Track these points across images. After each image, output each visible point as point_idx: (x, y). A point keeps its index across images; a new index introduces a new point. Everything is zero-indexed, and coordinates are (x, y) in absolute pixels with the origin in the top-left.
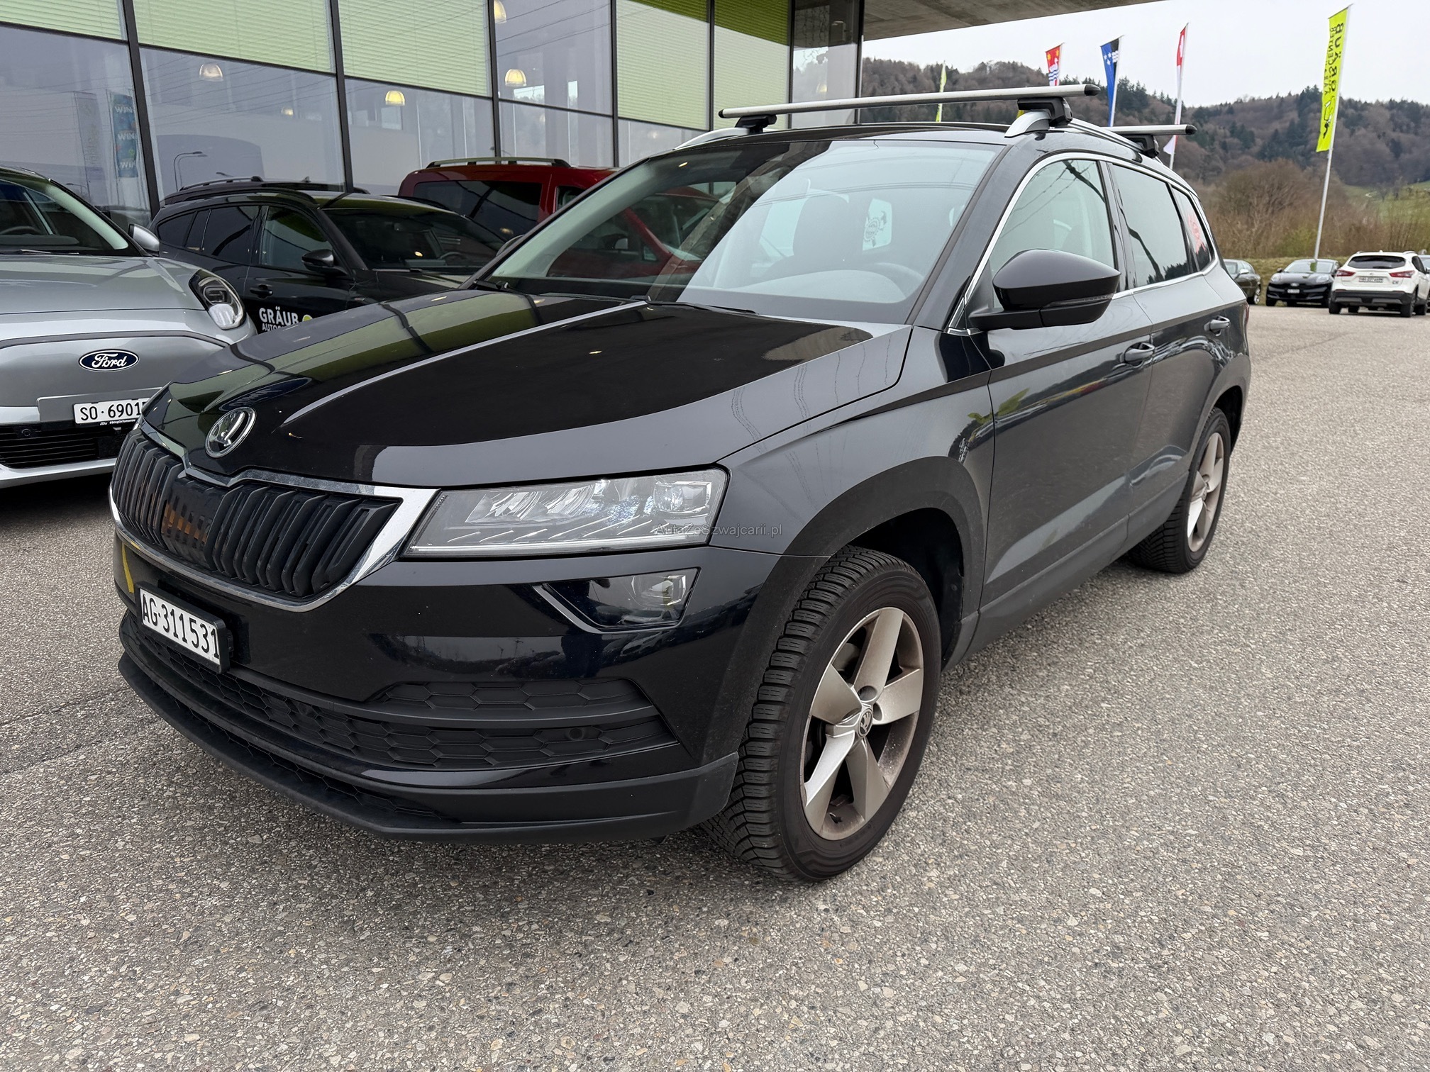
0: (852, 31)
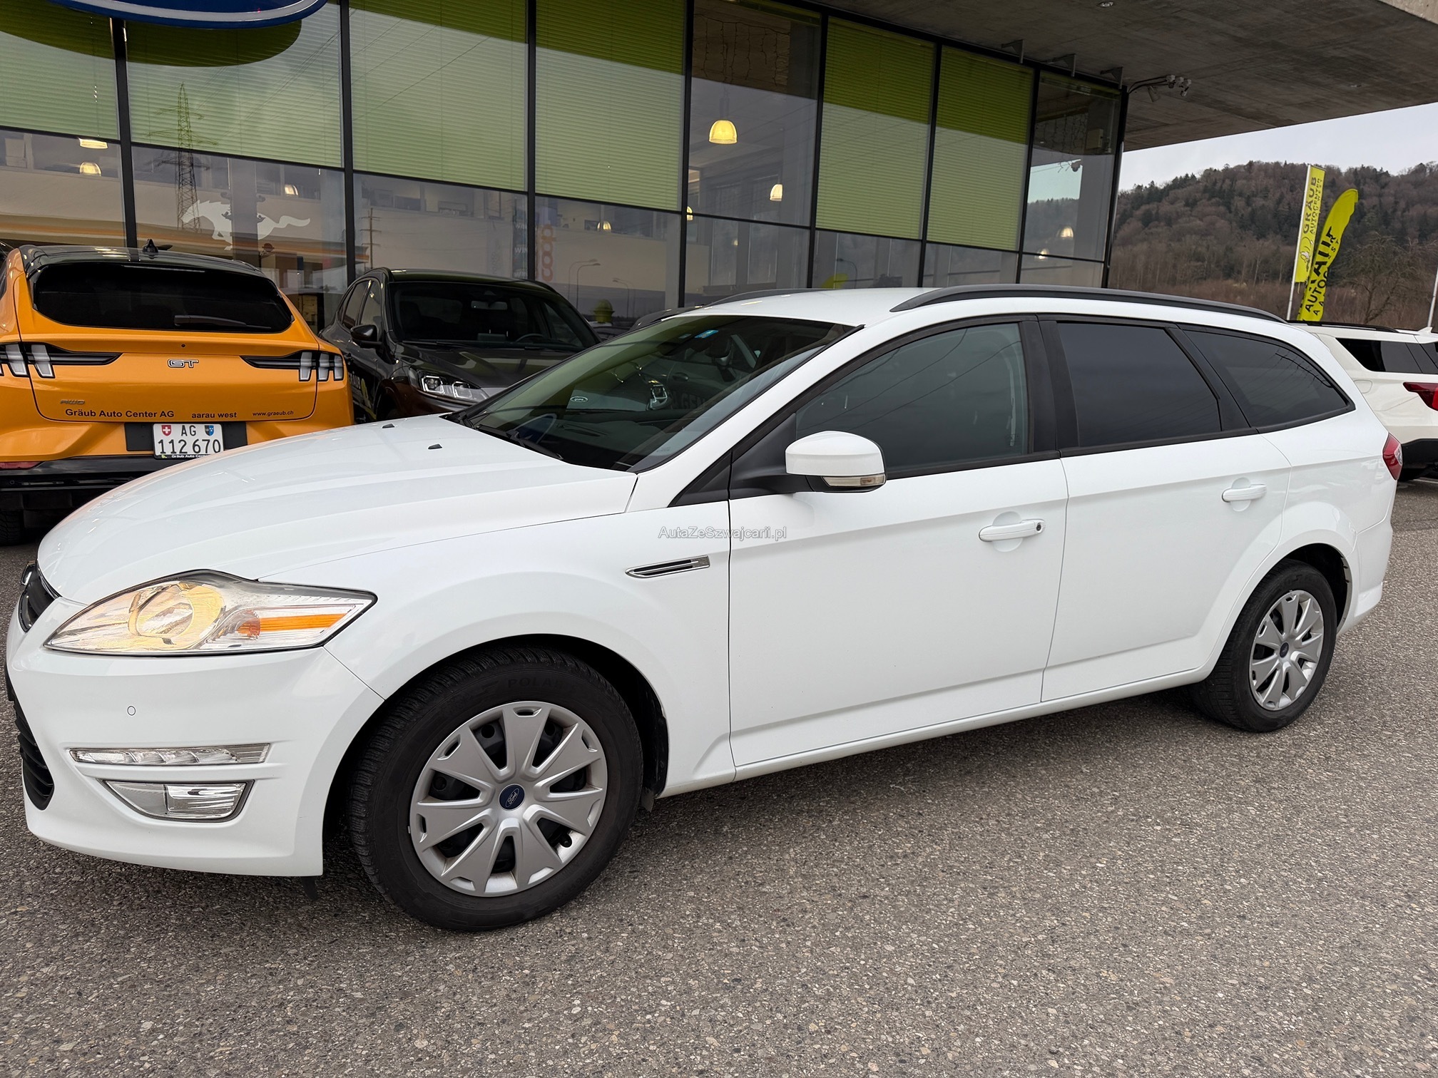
0: (1110, 138)
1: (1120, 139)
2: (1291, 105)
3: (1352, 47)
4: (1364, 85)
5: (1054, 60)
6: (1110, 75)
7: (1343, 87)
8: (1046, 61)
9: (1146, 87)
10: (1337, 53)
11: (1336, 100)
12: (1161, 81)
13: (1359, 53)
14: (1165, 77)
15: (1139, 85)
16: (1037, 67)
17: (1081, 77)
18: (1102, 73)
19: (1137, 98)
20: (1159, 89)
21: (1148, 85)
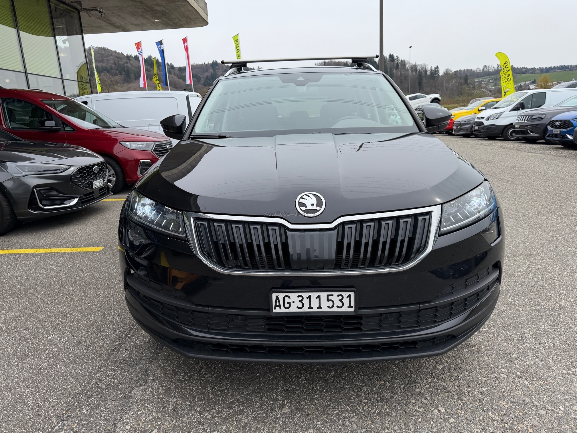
1: (82, 31)
2: (133, 24)
3: (163, 7)
6: (75, 5)
9: (85, 11)
10: (158, 8)
11: (148, 24)
12: (95, 9)
13: (164, 9)
14: (96, 8)
15: (83, 9)
17: (66, 4)
18: (71, 2)
19: (83, 14)
20: (92, 12)
21: (87, 10)
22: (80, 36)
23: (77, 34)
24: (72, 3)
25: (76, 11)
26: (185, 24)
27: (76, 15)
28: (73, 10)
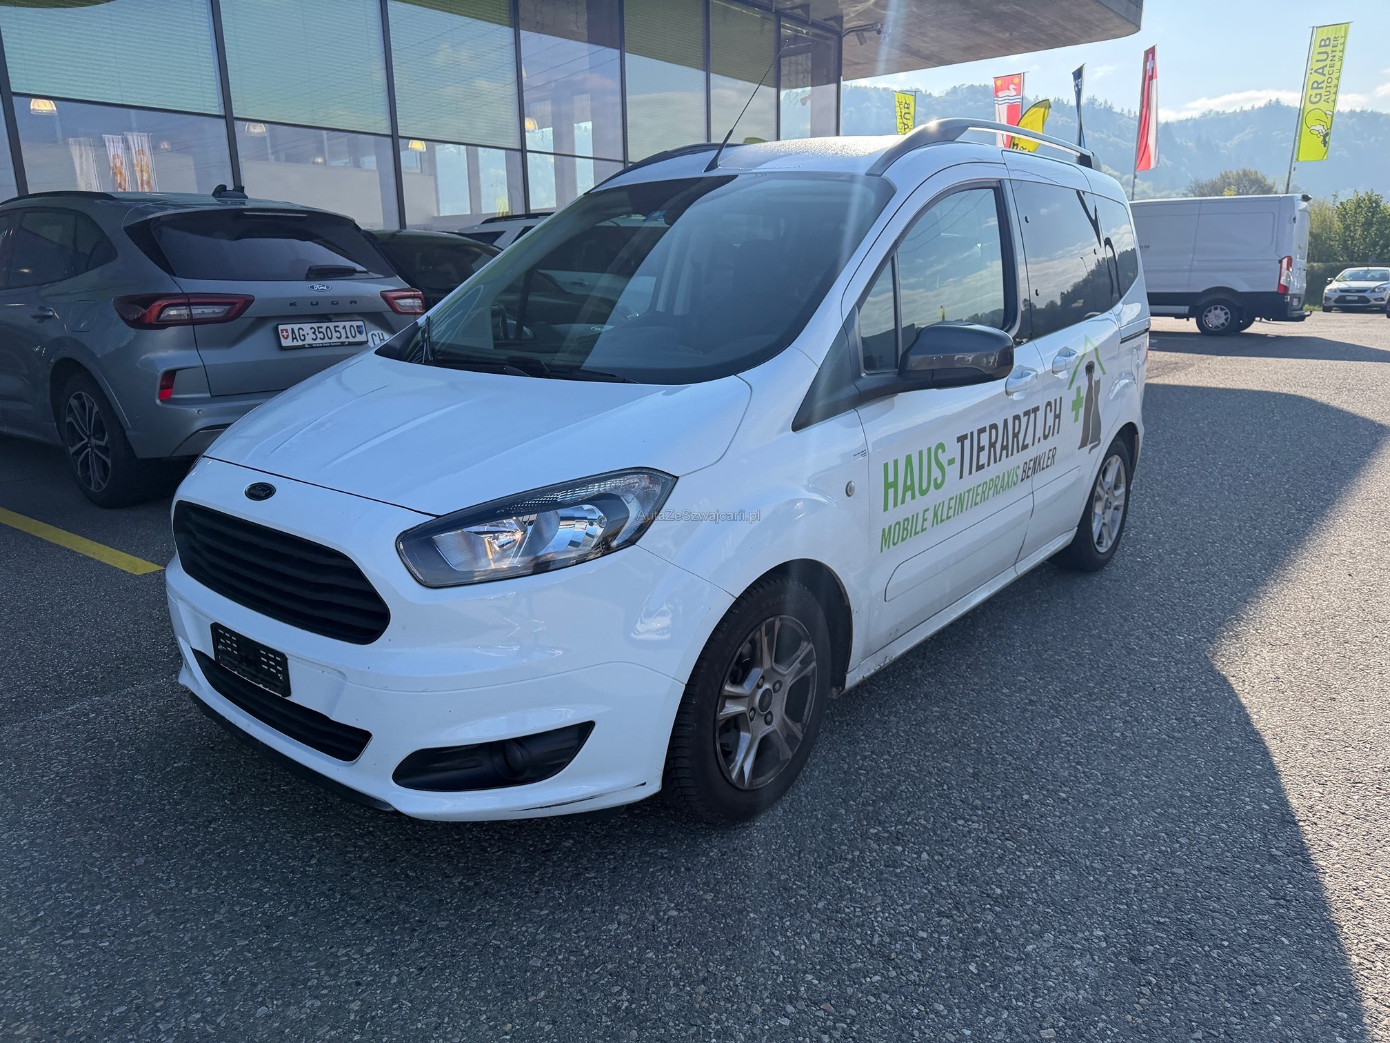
1: (839, 74)
2: (958, 48)
4: (1015, 34)
5: (792, 8)
6: (832, 23)
7: (1000, 35)
8: (784, 9)
9: (854, 33)
11: (990, 45)
12: (870, 27)
14: (873, 24)
15: (851, 30)
16: (780, 15)
17: (814, 25)
18: (825, 20)
19: (849, 41)
20: (866, 34)
21: (859, 31)
22: (833, 87)
23: (828, 83)
24: (826, 22)
25: (835, 37)
26: (1078, 35)
27: (833, 43)
28: (829, 35)
